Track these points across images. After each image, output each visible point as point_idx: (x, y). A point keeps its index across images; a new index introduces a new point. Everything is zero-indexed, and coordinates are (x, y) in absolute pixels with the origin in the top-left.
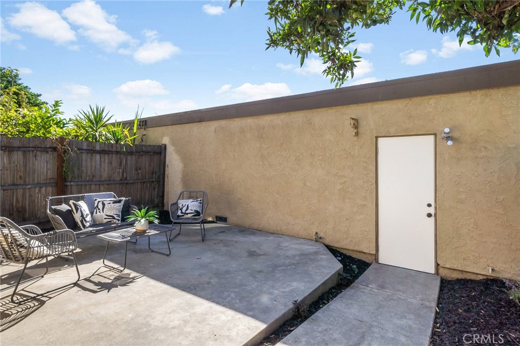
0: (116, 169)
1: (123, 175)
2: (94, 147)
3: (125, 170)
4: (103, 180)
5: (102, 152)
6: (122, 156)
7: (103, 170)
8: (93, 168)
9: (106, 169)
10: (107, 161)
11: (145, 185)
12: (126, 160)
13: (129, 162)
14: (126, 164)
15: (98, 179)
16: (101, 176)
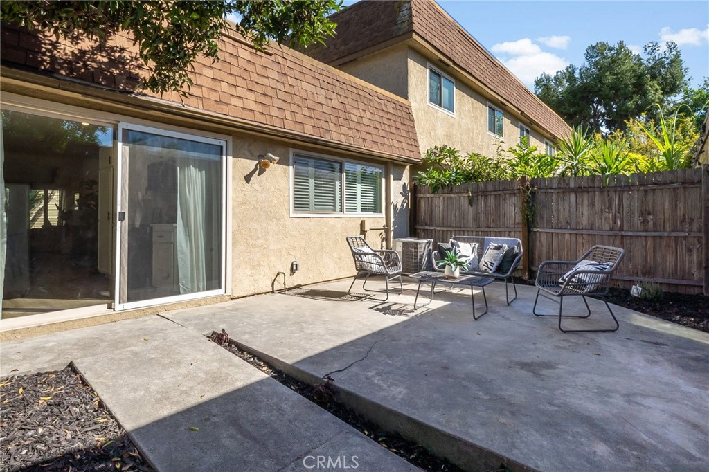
0: (602, 212)
1: (615, 223)
2: (567, 184)
3: (617, 214)
4: (581, 227)
5: (579, 190)
6: (612, 194)
7: (580, 215)
8: (567, 212)
9: (586, 213)
10: (586, 202)
11: (664, 243)
12: (621, 200)
13: (626, 202)
14: (619, 205)
15: (574, 227)
16: (578, 223)
